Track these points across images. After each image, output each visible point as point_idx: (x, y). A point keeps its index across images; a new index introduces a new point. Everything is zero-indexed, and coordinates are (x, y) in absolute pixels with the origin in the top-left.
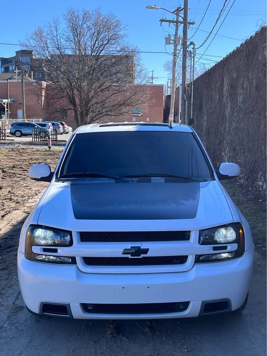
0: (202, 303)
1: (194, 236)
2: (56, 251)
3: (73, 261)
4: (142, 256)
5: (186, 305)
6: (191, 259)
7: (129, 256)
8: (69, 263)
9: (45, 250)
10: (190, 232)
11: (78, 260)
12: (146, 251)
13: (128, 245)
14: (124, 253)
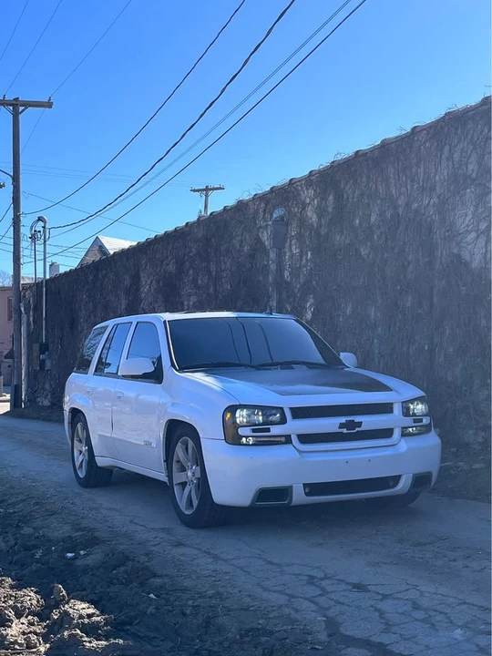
0: (413, 476)
1: (397, 409)
2: (268, 430)
3: (288, 440)
4: (357, 429)
5: (397, 479)
6: (397, 433)
7: (345, 431)
8: (283, 443)
9: (254, 431)
10: (392, 404)
11: (294, 439)
12: (360, 424)
13: (343, 420)
14: (339, 428)
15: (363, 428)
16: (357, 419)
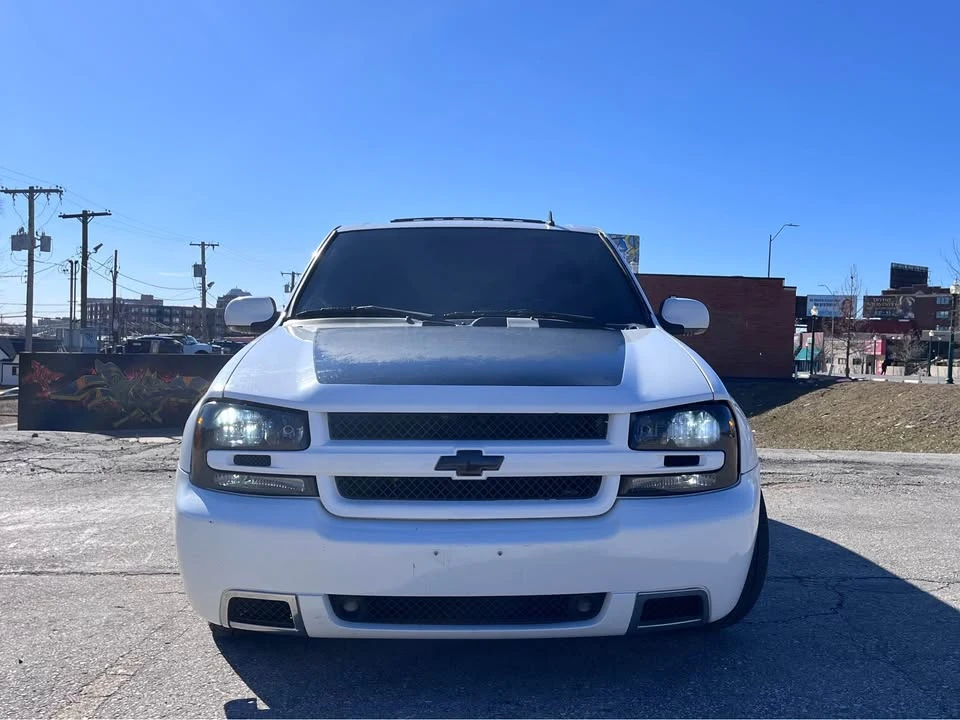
0: (638, 596)
3: (311, 488)
4: (485, 475)
6: (610, 489)
7: (453, 475)
8: (301, 494)
9: (239, 460)
10: (605, 417)
11: (327, 491)
12: (495, 462)
13: (451, 449)
14: (439, 468)
15: (506, 471)
16: (488, 449)
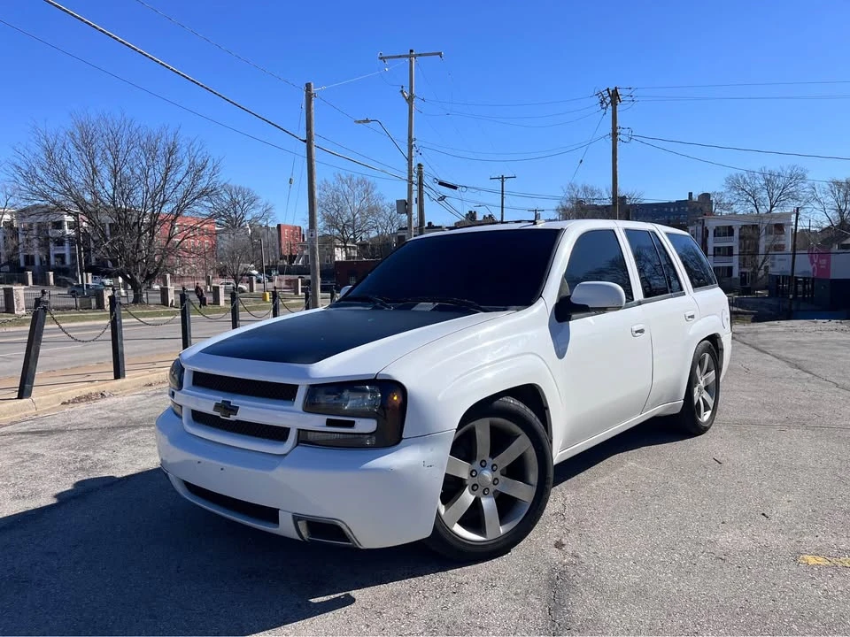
1: (300, 397)
4: (231, 417)
10: (298, 387)
12: (235, 410)
13: (221, 400)
15: (239, 416)
16: (235, 401)
